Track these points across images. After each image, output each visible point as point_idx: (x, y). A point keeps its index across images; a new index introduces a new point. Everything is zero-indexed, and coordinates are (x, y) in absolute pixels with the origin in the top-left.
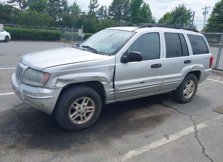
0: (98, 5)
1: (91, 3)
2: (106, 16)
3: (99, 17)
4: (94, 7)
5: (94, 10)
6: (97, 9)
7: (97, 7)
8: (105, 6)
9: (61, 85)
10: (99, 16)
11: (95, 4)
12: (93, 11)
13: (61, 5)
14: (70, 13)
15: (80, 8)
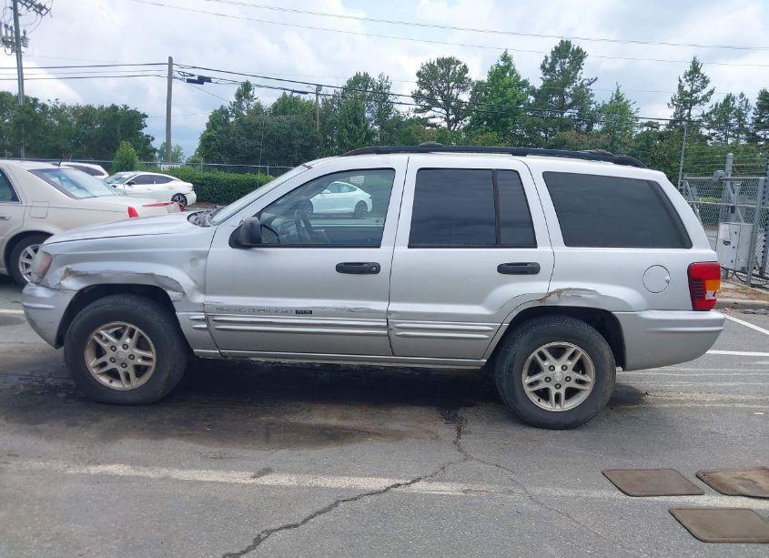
0: (712, 92)
1: (681, 87)
2: (741, 129)
3: (714, 134)
4: (694, 102)
5: (692, 113)
6: (707, 108)
7: (705, 99)
8: (742, 95)
9: (74, 285)
10: (712, 131)
11: (695, 92)
12: (689, 115)
13: (570, 106)
14: (597, 127)
15: (633, 108)
